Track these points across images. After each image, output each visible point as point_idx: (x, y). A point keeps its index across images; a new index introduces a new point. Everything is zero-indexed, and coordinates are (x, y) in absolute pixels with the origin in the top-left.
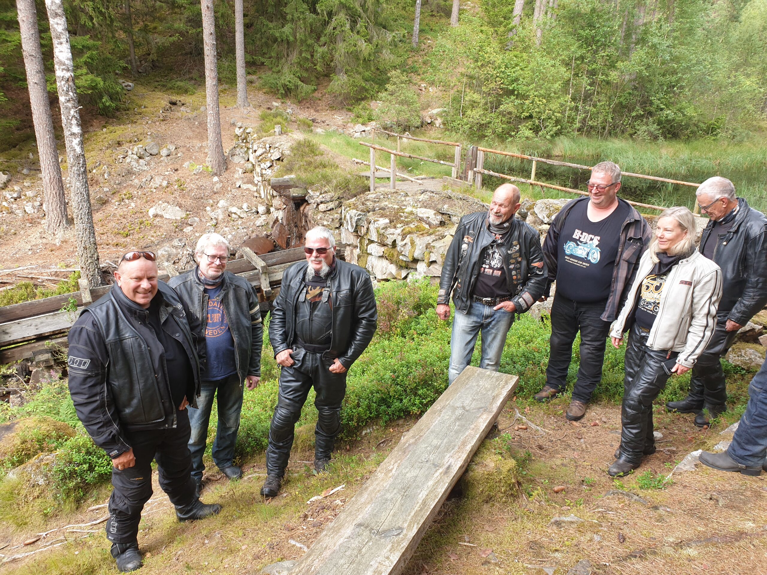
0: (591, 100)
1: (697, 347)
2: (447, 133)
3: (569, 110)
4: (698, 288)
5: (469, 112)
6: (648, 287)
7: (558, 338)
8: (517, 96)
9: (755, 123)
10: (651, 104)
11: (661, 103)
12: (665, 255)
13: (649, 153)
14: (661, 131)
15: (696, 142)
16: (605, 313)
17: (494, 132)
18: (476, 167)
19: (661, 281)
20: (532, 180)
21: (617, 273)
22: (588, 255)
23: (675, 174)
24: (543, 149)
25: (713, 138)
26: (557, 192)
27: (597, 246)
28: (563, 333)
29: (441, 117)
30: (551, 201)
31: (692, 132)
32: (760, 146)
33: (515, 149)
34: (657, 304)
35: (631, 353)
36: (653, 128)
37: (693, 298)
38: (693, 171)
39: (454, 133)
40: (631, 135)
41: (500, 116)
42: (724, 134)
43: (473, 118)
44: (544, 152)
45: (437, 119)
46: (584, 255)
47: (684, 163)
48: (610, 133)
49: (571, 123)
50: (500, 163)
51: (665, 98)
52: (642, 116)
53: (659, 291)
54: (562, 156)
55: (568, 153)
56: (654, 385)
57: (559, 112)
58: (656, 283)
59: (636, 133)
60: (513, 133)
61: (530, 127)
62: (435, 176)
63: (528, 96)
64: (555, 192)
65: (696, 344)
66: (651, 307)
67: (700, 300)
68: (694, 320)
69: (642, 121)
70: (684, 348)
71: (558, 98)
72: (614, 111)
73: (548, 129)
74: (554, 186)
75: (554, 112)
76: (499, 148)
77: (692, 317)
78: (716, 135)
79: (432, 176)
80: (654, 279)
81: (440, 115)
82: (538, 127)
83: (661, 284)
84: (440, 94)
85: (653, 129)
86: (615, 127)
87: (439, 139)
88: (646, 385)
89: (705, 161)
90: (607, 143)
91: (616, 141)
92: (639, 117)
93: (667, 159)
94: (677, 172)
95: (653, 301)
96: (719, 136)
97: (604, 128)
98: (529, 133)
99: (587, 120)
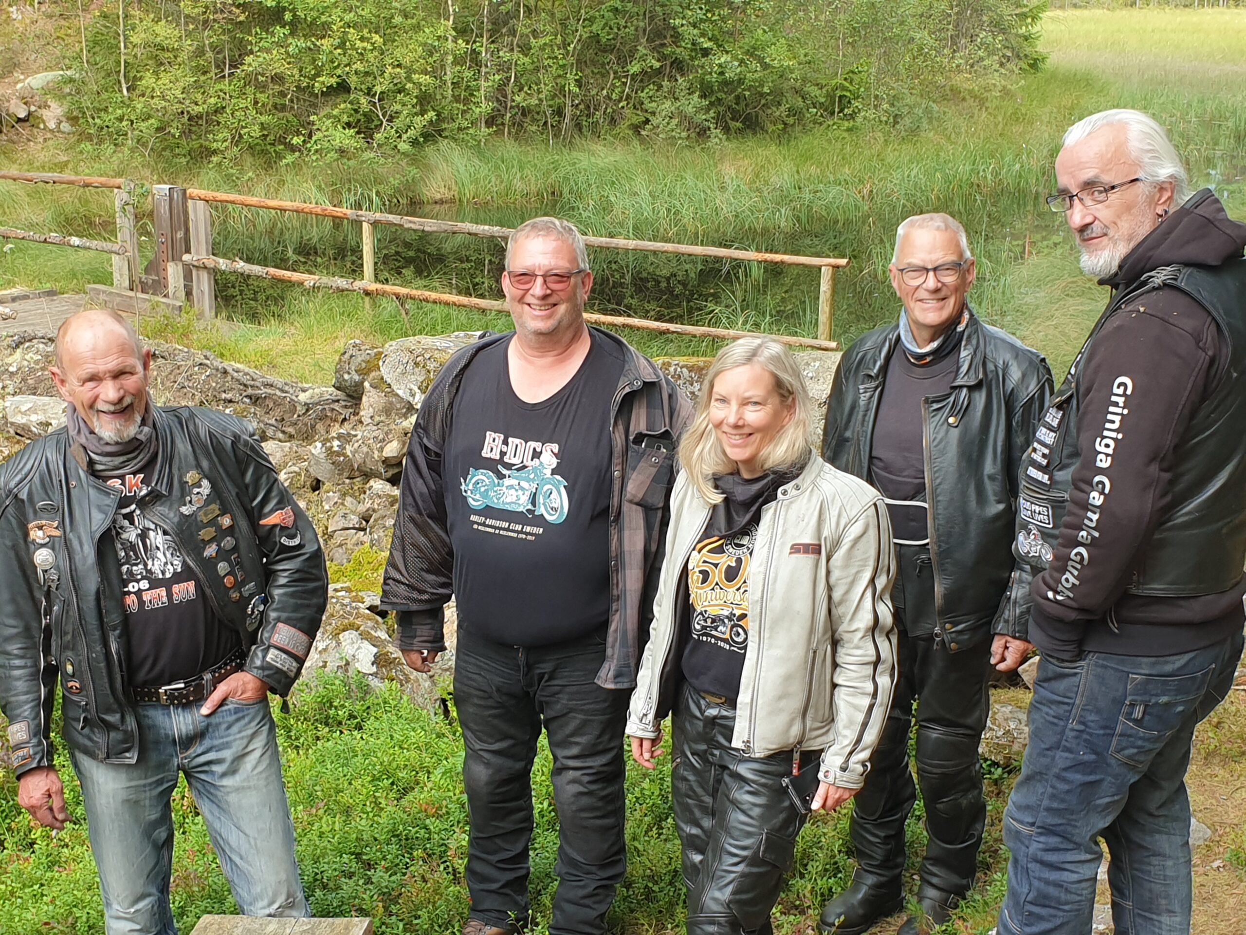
0: (513, 32)
1: (865, 725)
2: (87, 146)
3: (455, 63)
4: (838, 557)
5: (148, 80)
6: (705, 575)
7: (488, 764)
8: (294, 26)
9: (940, 79)
10: (677, 37)
11: (703, 35)
12: (736, 478)
13: (689, 176)
14: (712, 113)
15: (806, 139)
16: (606, 665)
17: (237, 139)
18: (188, 251)
19: (739, 552)
20: (367, 281)
21: (620, 540)
22: (534, 503)
23: (765, 231)
24: (395, 181)
25: (846, 124)
26: (446, 310)
27: (554, 472)
28: (497, 746)
29: (61, 97)
30: (427, 341)
31: (793, 112)
32: (961, 141)
33: (309, 188)
34: (738, 620)
35: (685, 779)
36: (692, 104)
37: (830, 588)
38: (810, 218)
39: (108, 148)
40: (636, 129)
41: (250, 90)
42: (870, 114)
43: (163, 98)
44: (398, 190)
45: (46, 106)
46: (522, 504)
47: (784, 198)
48: (579, 126)
49: (466, 101)
50: (271, 232)
51: (708, 20)
52: (659, 72)
53: (738, 582)
54: (452, 201)
55: (469, 191)
56: (762, 862)
57: (426, 73)
58: (726, 560)
59: (647, 121)
60: (296, 140)
61: (345, 119)
62: (57, 286)
63: (326, 26)
64: (439, 312)
65: (861, 717)
66: (723, 631)
67: (847, 592)
68: (841, 651)
69: (660, 87)
70: (831, 736)
71: (417, 28)
72: (581, 63)
73: (398, 123)
74: (434, 295)
75: (410, 71)
76: (260, 188)
77: (835, 643)
78: (852, 116)
79: (48, 286)
80: (720, 550)
81: (55, 91)
82: (369, 117)
83: (739, 561)
84: (46, 26)
85: (690, 110)
86: (589, 107)
87: (62, 167)
88: (740, 868)
89: (834, 191)
90: (575, 154)
91: (598, 147)
92: (648, 77)
93: (738, 190)
94: (770, 224)
95: (726, 613)
96: (859, 119)
97: (559, 112)
98: (344, 138)
99: (509, 90)
